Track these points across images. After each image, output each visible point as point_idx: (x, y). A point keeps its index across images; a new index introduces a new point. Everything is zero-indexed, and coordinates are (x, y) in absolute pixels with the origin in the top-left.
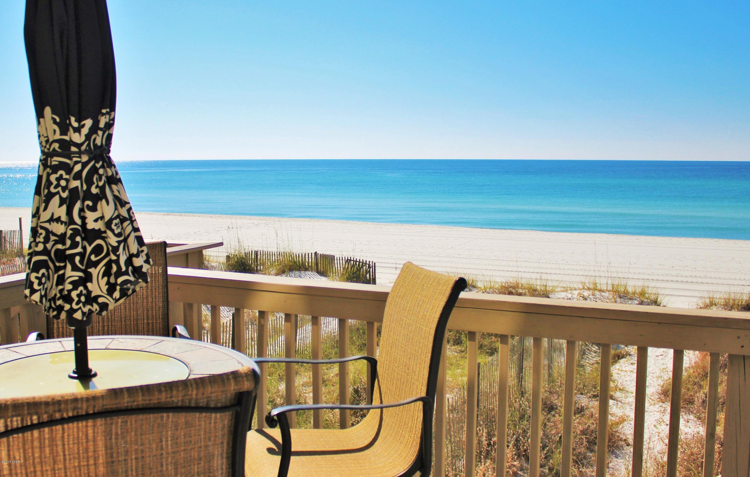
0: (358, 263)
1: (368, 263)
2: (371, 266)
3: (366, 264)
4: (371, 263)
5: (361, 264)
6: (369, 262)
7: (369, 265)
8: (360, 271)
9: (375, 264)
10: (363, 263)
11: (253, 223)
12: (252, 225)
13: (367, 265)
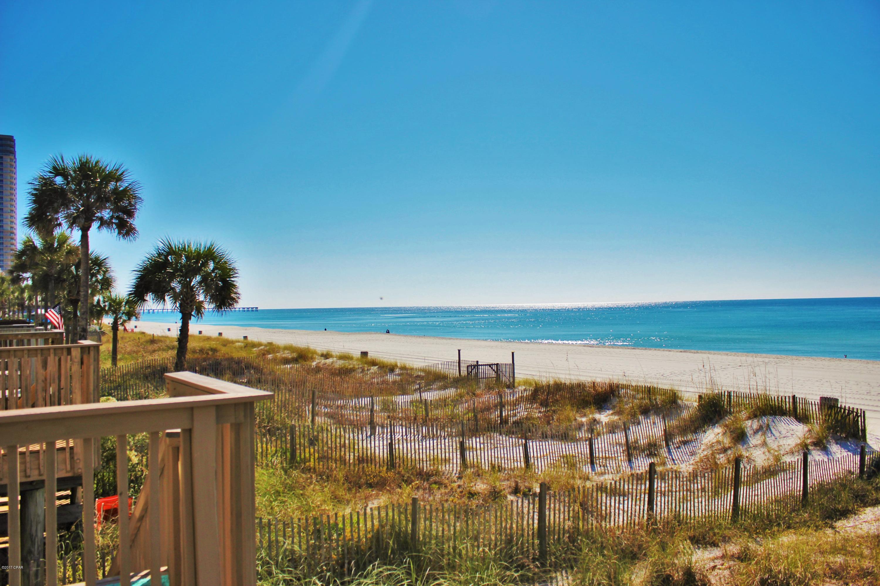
0: (842, 410)
1: (855, 410)
2: (859, 414)
3: (853, 412)
4: (859, 412)
5: (847, 411)
6: (857, 409)
7: (857, 413)
8: (845, 420)
9: (864, 412)
10: (849, 410)
11: (763, 361)
12: (762, 363)
13: (855, 414)
